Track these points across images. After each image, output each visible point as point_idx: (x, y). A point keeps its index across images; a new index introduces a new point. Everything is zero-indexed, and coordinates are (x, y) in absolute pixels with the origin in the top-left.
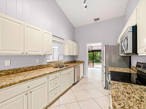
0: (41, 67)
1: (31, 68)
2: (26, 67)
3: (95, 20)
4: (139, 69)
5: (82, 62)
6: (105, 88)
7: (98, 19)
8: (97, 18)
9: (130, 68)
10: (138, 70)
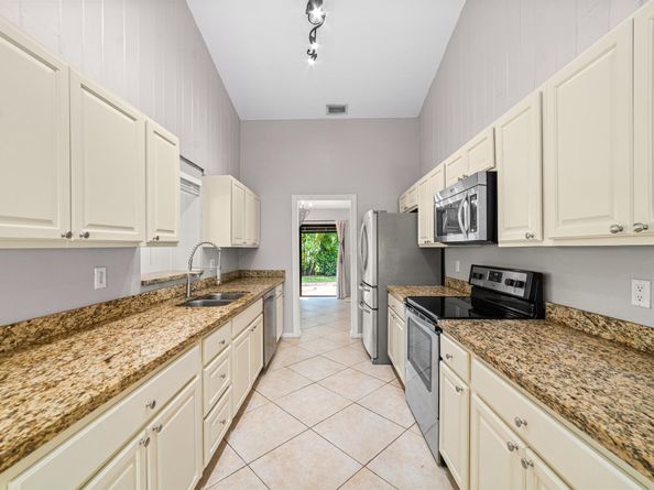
0: (114, 311)
1: (70, 322)
2: (46, 319)
3: (332, 109)
4: (480, 283)
5: (279, 276)
6: (376, 361)
7: (342, 109)
8: (338, 102)
9: (443, 284)
10: (476, 288)
